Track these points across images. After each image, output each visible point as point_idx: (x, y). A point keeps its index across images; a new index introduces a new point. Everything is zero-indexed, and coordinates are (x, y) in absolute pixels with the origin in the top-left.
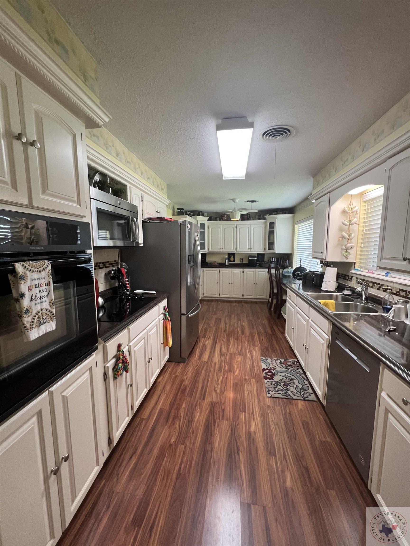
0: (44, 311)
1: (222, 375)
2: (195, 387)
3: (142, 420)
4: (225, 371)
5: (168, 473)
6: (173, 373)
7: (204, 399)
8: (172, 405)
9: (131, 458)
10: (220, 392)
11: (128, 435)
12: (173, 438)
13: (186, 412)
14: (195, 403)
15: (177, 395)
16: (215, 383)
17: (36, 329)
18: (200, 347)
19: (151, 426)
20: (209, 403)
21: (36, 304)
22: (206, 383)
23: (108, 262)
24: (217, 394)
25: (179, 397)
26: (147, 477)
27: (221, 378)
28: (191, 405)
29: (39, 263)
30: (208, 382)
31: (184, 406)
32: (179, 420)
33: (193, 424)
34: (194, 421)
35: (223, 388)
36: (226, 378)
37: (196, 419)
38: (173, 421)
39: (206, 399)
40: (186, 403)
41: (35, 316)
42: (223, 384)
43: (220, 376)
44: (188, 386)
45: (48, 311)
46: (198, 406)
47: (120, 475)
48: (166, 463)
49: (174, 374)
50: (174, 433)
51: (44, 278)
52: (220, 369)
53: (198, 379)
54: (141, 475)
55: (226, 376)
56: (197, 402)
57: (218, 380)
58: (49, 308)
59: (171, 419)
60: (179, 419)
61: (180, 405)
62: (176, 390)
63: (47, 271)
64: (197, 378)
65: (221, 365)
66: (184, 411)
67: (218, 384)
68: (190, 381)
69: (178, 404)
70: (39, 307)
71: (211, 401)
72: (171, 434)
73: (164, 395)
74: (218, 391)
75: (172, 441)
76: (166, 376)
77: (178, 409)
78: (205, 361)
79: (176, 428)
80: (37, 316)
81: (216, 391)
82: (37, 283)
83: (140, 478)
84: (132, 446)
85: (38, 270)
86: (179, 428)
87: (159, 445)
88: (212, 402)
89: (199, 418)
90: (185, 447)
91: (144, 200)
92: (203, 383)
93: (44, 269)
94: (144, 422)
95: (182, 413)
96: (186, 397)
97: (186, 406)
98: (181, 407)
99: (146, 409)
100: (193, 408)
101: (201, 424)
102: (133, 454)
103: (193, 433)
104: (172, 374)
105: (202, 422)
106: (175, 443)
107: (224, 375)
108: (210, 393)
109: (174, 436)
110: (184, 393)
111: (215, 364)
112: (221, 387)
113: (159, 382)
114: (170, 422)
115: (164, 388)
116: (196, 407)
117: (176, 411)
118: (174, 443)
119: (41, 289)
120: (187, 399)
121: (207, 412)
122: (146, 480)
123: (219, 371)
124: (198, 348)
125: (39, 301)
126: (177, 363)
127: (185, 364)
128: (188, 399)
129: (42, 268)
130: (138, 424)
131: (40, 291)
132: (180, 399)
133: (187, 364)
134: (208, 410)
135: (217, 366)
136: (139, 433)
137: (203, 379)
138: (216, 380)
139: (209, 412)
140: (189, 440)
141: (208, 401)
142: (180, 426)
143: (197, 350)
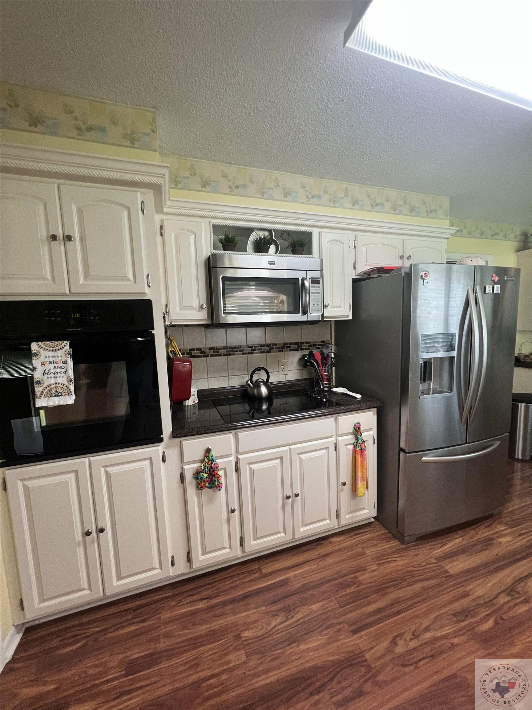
0: (57, 385)
1: (447, 630)
2: (367, 597)
3: (259, 570)
4: (470, 629)
5: (196, 664)
6: (365, 545)
7: (355, 632)
8: (305, 588)
9: (203, 599)
10: (402, 656)
11: (230, 573)
12: (251, 631)
13: (305, 619)
14: (335, 621)
15: (328, 581)
16: (413, 628)
17: (46, 399)
18: (472, 538)
19: (255, 588)
20: (352, 648)
21: (48, 378)
22: (395, 609)
23: (308, 343)
24: (389, 650)
25: (325, 587)
26: (185, 638)
27: (439, 634)
28: (324, 617)
29: (56, 343)
30: (399, 613)
31: (315, 607)
32: (285, 618)
33: (290, 647)
34: (298, 646)
35: (418, 655)
36: (453, 646)
37: (303, 647)
38: (278, 610)
39: (358, 635)
40: (323, 605)
41: (46, 388)
42: (427, 650)
43: (442, 627)
44: (358, 586)
45: (65, 386)
46: (331, 631)
47: (181, 604)
48: (211, 649)
49: (363, 548)
50: (260, 627)
51: (61, 357)
52: (465, 613)
53: (389, 590)
54: (186, 628)
55: (456, 641)
56: (339, 624)
57: (427, 629)
58: (66, 384)
59: (279, 606)
60: (287, 617)
61: (314, 599)
62: (337, 573)
63: (64, 350)
64: (391, 587)
65: (477, 607)
66: (305, 614)
67: (415, 636)
68: (373, 579)
69: (313, 596)
70: (52, 381)
71: (363, 649)
72: (256, 624)
73: (315, 565)
74: (399, 649)
75: (246, 634)
76: (350, 541)
77: (305, 602)
78: (448, 572)
79: (269, 624)
80: (48, 388)
81: (394, 642)
82: (52, 361)
83: (182, 630)
84: (218, 589)
85: (54, 349)
86: (271, 630)
87: (230, 619)
88: (362, 654)
89: (309, 650)
90: (245, 663)
91: (359, 246)
92: (391, 605)
93: (61, 348)
94: (257, 575)
95: (300, 613)
96: (334, 598)
97: (318, 610)
98: (311, 605)
99: (277, 562)
100: (322, 626)
101: (297, 663)
102: (209, 598)
103: (275, 659)
104: (361, 546)
105: (306, 662)
106: (244, 641)
107: (456, 634)
108: (378, 637)
109: (255, 630)
110: (339, 589)
111: (466, 595)
112: (414, 649)
113: (331, 542)
114: (274, 608)
115: (326, 555)
116: (328, 628)
117: (298, 603)
118: (243, 639)
119: (56, 365)
120: (332, 604)
121: (331, 658)
122: (180, 640)
123: (455, 615)
124: (467, 538)
125: (53, 375)
126: (389, 535)
127: (403, 546)
128: (334, 604)
129: (59, 347)
130: (249, 572)
131: (55, 368)
132: (324, 593)
133: (406, 549)
134: (337, 657)
135: (464, 603)
136: (238, 583)
137: (398, 598)
138: (423, 626)
139: (334, 663)
140: (259, 661)
141: (357, 644)
142: (276, 629)
143: (459, 540)
